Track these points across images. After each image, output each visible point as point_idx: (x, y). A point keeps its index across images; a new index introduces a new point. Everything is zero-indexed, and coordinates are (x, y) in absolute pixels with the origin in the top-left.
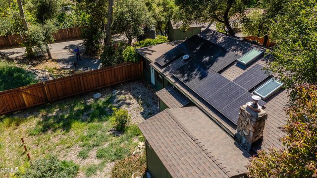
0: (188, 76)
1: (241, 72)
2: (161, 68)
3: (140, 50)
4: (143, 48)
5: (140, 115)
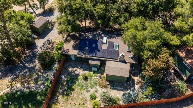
0: (95, 53)
1: (107, 45)
2: (83, 55)
3: (62, 52)
4: (62, 51)
5: (83, 71)
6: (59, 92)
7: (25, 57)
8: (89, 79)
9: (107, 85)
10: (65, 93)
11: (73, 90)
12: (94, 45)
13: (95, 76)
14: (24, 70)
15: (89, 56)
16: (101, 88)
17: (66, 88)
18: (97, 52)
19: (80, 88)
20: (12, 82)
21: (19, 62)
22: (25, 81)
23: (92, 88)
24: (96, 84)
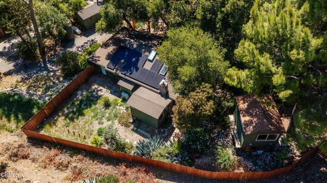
0: (130, 71)
1: (152, 64)
2: (113, 70)
3: (90, 58)
4: (91, 56)
5: (110, 94)
6: (64, 111)
7: (51, 55)
8: (111, 107)
9: (130, 123)
10: (70, 116)
11: (83, 115)
12: (134, 59)
13: (121, 105)
14: (41, 72)
15: (122, 74)
16: (120, 125)
17: (75, 110)
18: (135, 70)
19: (93, 114)
20: (21, 82)
21: (41, 60)
22: (35, 85)
23: (108, 121)
24: (117, 117)
